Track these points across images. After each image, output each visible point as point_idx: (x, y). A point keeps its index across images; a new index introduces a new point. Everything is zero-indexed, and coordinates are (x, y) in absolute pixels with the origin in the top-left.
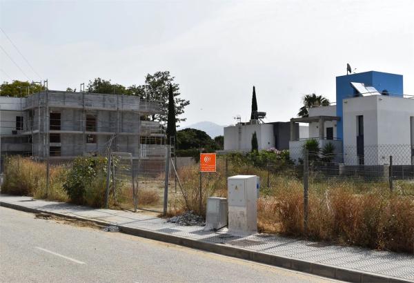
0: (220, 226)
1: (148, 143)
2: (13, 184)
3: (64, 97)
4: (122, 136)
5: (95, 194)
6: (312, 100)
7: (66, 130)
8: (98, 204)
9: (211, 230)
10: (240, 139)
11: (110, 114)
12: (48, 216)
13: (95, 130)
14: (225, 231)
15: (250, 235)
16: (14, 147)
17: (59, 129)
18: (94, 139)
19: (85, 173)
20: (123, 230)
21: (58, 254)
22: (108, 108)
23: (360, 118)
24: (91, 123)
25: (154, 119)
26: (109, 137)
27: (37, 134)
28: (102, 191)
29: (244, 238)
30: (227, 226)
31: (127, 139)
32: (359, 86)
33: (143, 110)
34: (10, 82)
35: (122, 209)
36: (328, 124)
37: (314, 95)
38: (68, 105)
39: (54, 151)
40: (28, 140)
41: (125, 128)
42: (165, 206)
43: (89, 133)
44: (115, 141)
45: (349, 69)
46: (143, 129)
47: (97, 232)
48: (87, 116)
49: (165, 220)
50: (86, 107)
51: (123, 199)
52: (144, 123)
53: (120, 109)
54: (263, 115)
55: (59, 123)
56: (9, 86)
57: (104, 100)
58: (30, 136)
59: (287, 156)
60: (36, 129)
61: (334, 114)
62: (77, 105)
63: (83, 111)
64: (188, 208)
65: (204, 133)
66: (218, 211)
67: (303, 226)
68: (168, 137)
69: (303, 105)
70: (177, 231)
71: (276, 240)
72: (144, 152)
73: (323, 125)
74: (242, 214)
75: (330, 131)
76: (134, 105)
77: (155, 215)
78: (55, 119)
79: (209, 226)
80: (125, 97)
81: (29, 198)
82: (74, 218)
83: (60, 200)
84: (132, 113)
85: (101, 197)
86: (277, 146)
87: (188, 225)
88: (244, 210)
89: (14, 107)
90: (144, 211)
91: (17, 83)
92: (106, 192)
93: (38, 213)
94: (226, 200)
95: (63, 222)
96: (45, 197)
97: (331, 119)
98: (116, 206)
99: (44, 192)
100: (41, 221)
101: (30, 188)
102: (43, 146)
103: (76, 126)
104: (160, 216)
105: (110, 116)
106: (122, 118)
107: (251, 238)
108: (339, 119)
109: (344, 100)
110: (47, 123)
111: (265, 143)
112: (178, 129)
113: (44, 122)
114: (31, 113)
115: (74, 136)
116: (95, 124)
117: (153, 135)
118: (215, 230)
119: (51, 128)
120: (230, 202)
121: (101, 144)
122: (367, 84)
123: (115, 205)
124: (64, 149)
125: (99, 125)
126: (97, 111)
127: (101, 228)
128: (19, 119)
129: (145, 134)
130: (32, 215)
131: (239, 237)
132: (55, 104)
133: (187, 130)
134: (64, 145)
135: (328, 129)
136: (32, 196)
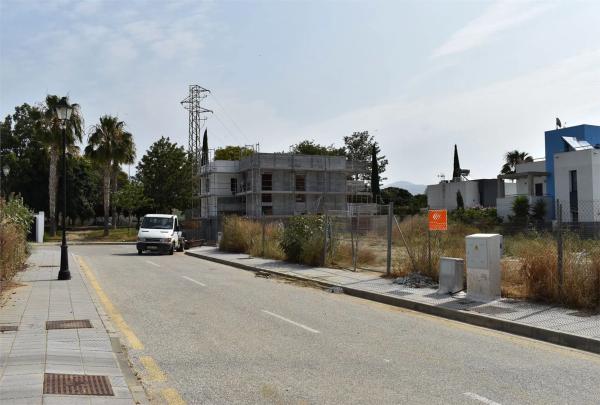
0: (456, 290)
1: (354, 202)
2: (230, 243)
3: (275, 159)
4: (330, 195)
5: (313, 253)
6: (514, 157)
7: (277, 190)
8: (316, 262)
9: (447, 294)
10: (444, 197)
11: (319, 174)
12: (267, 274)
13: (304, 190)
14: (462, 295)
15: (494, 300)
16: (229, 207)
17: (270, 189)
18: (302, 198)
19: (300, 231)
20: (348, 292)
21: (288, 320)
22: (316, 169)
23: (573, 174)
24: (300, 183)
25: (357, 178)
26: (317, 196)
27: (249, 195)
28: (319, 250)
29: (489, 304)
30: (465, 289)
31: (335, 199)
32: (570, 140)
33: (349, 170)
34: (224, 148)
35: (341, 268)
36: (538, 180)
37: (517, 152)
38: (278, 166)
39: (266, 210)
40: (242, 200)
41: (333, 187)
42: (389, 266)
43: (298, 192)
44: (323, 200)
45: (559, 123)
46: (350, 188)
47: (320, 293)
48: (297, 176)
49: (390, 281)
50: (296, 168)
51: (341, 258)
52: (349, 183)
53: (328, 169)
54: (467, 172)
55: (270, 184)
56: (223, 151)
57: (312, 160)
58: (244, 197)
59: (494, 213)
60: (249, 189)
61: (543, 170)
62: (286, 166)
63: (292, 171)
64: (415, 269)
65: (406, 191)
66: (453, 272)
67: (556, 291)
68: (374, 195)
69: (505, 162)
70: (408, 294)
71: (526, 307)
72: (351, 210)
73: (532, 181)
74: (484, 276)
75: (539, 187)
76: (340, 165)
77: (377, 275)
78: (267, 180)
79: (442, 290)
80: (332, 158)
81: (247, 256)
82: (294, 277)
83: (277, 258)
84: (339, 173)
85: (319, 255)
86: (482, 203)
87: (417, 287)
88: (487, 272)
89: (228, 170)
90: (363, 270)
91: (229, 148)
92: (323, 250)
93: (258, 272)
94: (462, 261)
95: (283, 281)
96: (262, 255)
97: (540, 174)
98: (334, 265)
99: (260, 249)
100: (262, 280)
101: (247, 246)
102: (255, 206)
103: (286, 186)
104: (383, 277)
105: (318, 176)
106: (330, 178)
107: (495, 303)
108: (549, 175)
109: (555, 156)
110: (259, 184)
111: (470, 200)
112: (381, 188)
113: (256, 183)
114: (244, 175)
115: (284, 195)
116: (303, 184)
117: (359, 193)
118: (451, 294)
119: (263, 189)
120: (468, 263)
121: (309, 203)
122: (580, 138)
123: (332, 264)
124: (275, 208)
125: (308, 185)
126: (307, 171)
127: (323, 289)
128: (233, 181)
129: (352, 192)
130: (251, 274)
131: (481, 303)
132: (266, 165)
133: (389, 188)
134: (275, 204)
135: (537, 185)
136: (249, 253)
